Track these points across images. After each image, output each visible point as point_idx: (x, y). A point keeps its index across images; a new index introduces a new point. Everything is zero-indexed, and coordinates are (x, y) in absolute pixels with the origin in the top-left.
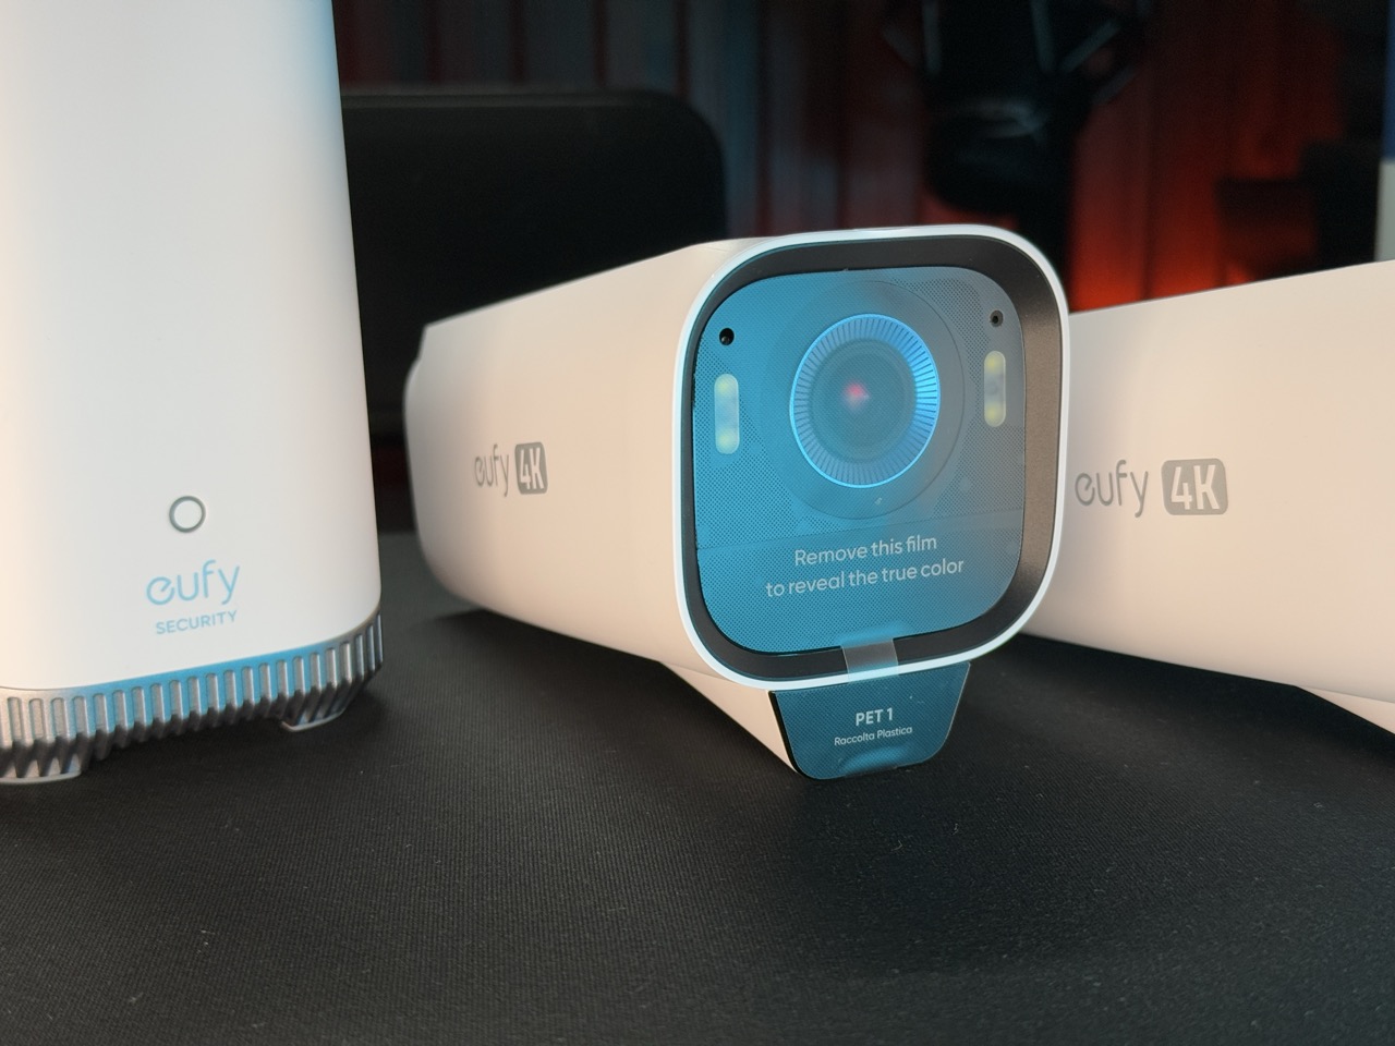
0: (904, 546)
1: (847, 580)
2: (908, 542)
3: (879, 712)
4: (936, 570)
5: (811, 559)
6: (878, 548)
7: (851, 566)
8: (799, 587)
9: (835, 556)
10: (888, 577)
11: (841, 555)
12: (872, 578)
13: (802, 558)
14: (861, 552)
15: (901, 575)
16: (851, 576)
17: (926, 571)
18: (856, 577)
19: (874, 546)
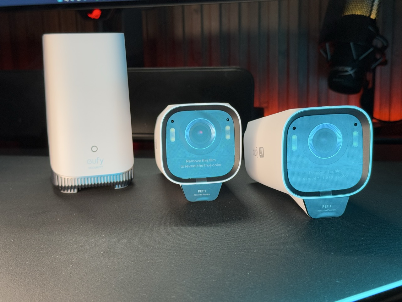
0: (209, 160)
1: (197, 166)
2: (210, 160)
3: (203, 190)
4: (216, 165)
5: (189, 162)
6: (204, 160)
7: (197, 163)
8: (187, 166)
9: (194, 161)
10: (205, 166)
11: (196, 161)
12: (202, 166)
13: (187, 161)
14: (200, 161)
15: (208, 166)
16: (198, 165)
17: (213, 165)
18: (199, 166)
19: (202, 160)
